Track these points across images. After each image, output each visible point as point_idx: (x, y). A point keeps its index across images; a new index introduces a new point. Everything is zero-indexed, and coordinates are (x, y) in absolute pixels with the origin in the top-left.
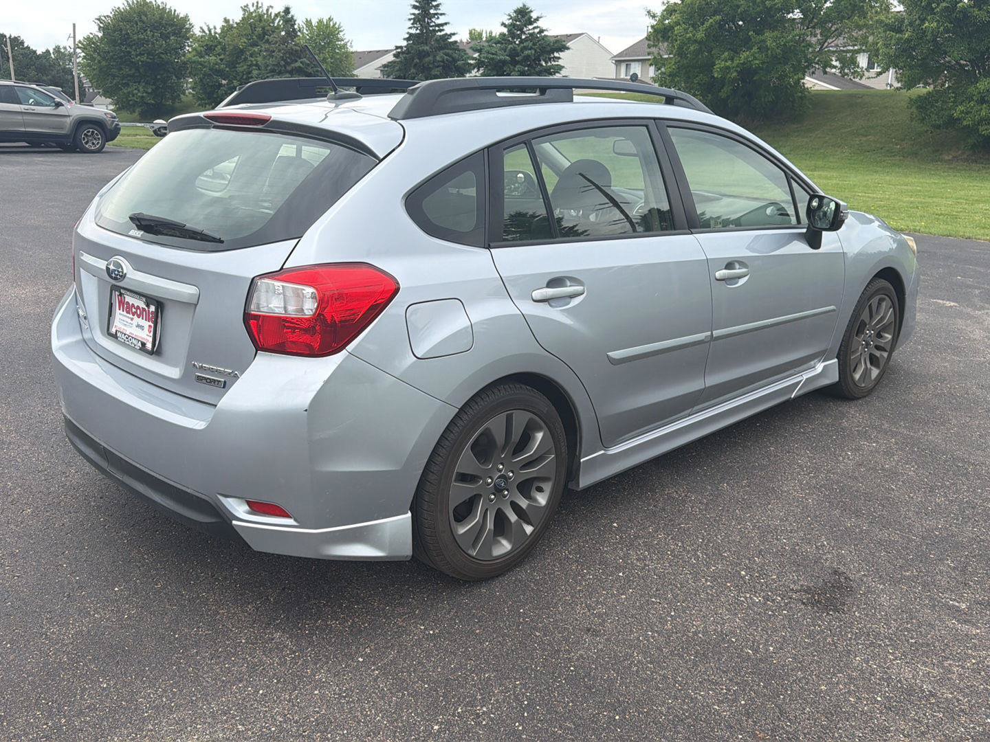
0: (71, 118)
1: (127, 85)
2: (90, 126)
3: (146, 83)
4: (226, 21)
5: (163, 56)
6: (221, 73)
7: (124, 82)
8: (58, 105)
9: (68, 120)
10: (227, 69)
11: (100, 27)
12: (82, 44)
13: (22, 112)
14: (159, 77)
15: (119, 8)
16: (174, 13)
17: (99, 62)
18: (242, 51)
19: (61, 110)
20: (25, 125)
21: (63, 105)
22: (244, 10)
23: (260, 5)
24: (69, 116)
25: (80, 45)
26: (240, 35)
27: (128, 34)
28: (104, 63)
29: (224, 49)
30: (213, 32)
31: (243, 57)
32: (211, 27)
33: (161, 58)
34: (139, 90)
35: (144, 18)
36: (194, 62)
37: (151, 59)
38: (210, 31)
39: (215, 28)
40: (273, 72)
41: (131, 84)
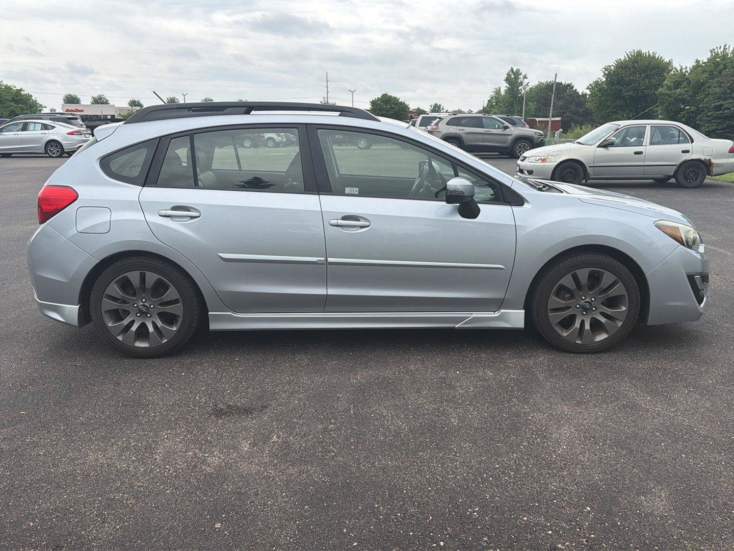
0: (512, 136)
1: (616, 113)
2: (523, 141)
3: (630, 111)
4: (698, 61)
5: (644, 91)
6: (684, 102)
7: (614, 110)
8: (506, 128)
9: (510, 138)
10: (689, 98)
11: (605, 74)
12: (591, 86)
13: (483, 133)
14: (639, 106)
15: (620, 59)
16: (661, 60)
17: (600, 97)
18: (703, 84)
19: (507, 131)
20: (484, 141)
21: (509, 128)
22: (712, 52)
23: (727, 47)
24: (511, 135)
25: (590, 87)
26: (704, 72)
27: (622, 77)
28: (603, 98)
29: (689, 83)
30: (684, 71)
31: (703, 88)
32: (684, 67)
33: (643, 92)
34: (623, 117)
35: (636, 65)
36: (664, 94)
37: (635, 93)
38: (681, 70)
39: (686, 68)
40: (720, 99)
41: (618, 112)
